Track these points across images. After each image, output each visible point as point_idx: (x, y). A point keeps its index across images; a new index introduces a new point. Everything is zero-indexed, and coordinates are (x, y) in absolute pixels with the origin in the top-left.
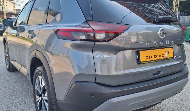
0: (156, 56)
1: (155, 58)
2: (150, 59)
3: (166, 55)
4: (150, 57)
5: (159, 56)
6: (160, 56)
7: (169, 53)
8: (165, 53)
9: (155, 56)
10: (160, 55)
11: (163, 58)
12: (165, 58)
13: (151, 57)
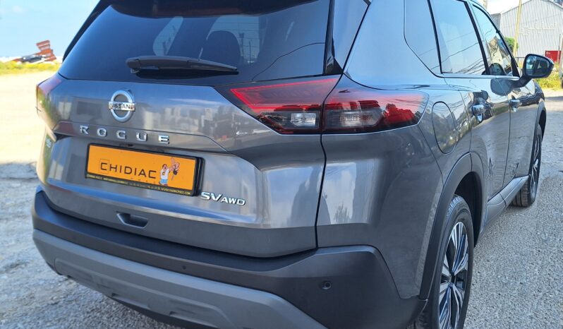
0: (128, 170)
1: (125, 173)
2: (112, 174)
3: (165, 177)
4: (111, 168)
5: (140, 174)
6: (142, 173)
7: (175, 173)
8: (162, 171)
9: (126, 167)
10: (143, 170)
11: (151, 181)
12: (157, 184)
13: (116, 168)
